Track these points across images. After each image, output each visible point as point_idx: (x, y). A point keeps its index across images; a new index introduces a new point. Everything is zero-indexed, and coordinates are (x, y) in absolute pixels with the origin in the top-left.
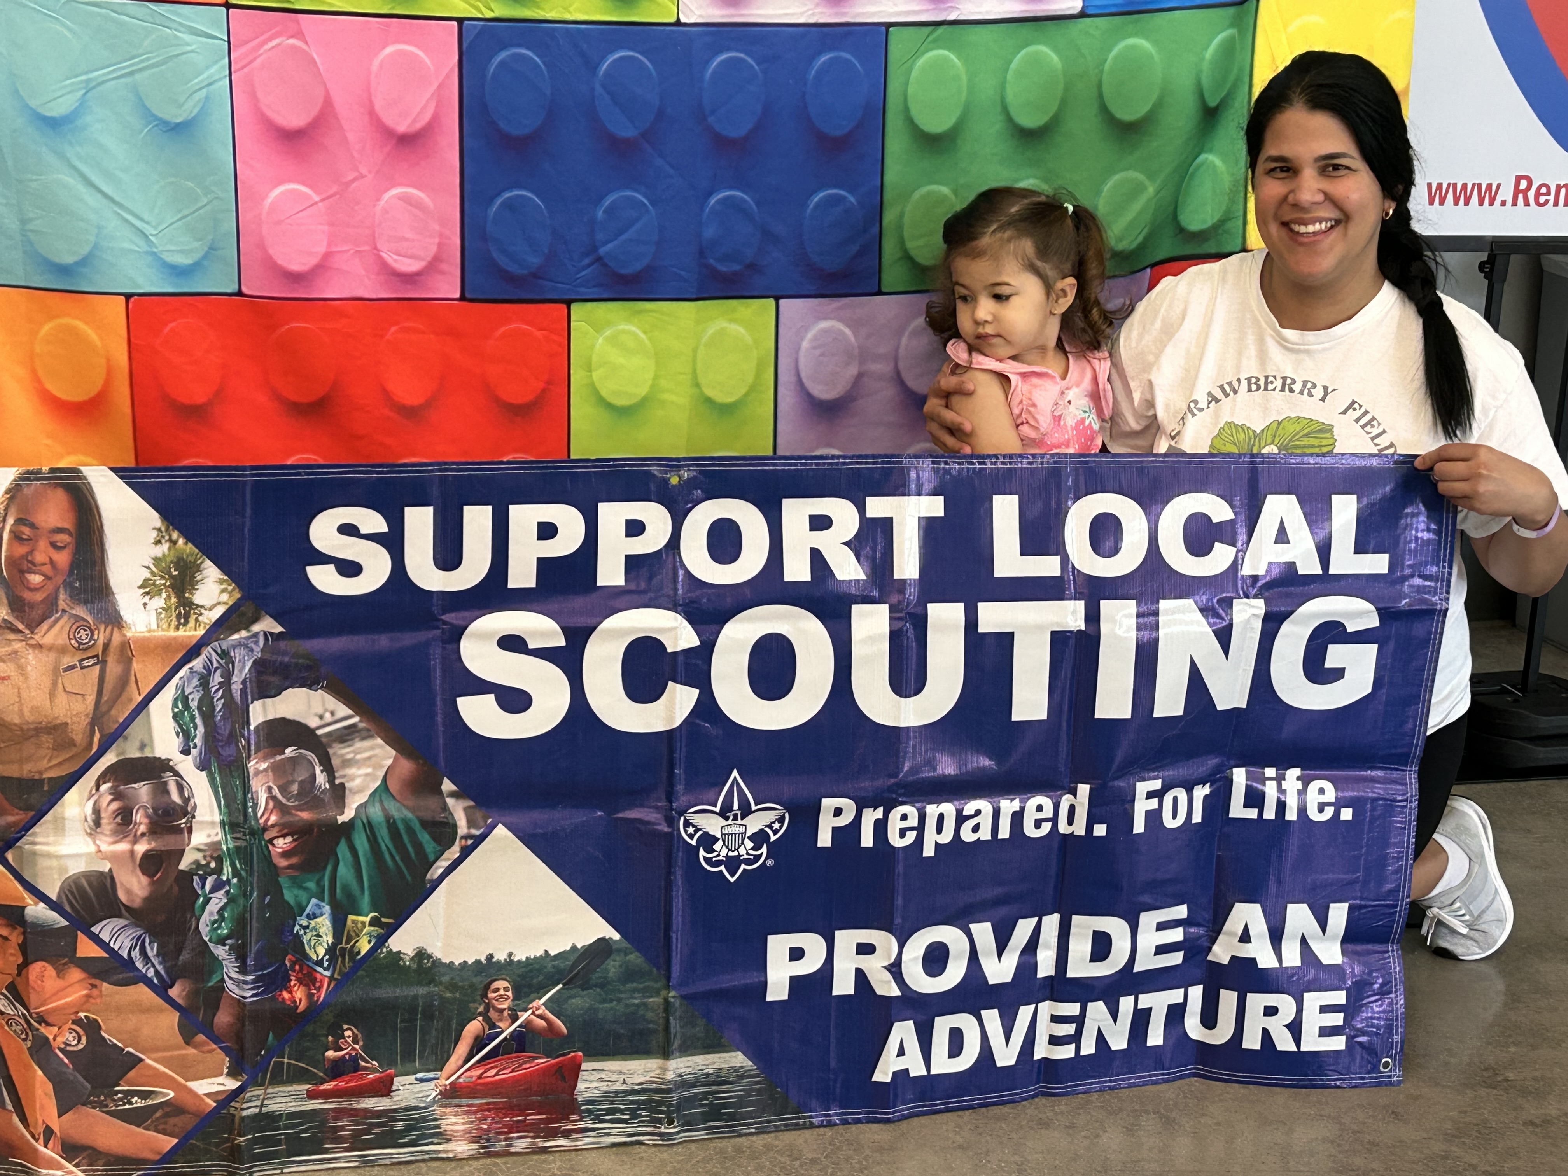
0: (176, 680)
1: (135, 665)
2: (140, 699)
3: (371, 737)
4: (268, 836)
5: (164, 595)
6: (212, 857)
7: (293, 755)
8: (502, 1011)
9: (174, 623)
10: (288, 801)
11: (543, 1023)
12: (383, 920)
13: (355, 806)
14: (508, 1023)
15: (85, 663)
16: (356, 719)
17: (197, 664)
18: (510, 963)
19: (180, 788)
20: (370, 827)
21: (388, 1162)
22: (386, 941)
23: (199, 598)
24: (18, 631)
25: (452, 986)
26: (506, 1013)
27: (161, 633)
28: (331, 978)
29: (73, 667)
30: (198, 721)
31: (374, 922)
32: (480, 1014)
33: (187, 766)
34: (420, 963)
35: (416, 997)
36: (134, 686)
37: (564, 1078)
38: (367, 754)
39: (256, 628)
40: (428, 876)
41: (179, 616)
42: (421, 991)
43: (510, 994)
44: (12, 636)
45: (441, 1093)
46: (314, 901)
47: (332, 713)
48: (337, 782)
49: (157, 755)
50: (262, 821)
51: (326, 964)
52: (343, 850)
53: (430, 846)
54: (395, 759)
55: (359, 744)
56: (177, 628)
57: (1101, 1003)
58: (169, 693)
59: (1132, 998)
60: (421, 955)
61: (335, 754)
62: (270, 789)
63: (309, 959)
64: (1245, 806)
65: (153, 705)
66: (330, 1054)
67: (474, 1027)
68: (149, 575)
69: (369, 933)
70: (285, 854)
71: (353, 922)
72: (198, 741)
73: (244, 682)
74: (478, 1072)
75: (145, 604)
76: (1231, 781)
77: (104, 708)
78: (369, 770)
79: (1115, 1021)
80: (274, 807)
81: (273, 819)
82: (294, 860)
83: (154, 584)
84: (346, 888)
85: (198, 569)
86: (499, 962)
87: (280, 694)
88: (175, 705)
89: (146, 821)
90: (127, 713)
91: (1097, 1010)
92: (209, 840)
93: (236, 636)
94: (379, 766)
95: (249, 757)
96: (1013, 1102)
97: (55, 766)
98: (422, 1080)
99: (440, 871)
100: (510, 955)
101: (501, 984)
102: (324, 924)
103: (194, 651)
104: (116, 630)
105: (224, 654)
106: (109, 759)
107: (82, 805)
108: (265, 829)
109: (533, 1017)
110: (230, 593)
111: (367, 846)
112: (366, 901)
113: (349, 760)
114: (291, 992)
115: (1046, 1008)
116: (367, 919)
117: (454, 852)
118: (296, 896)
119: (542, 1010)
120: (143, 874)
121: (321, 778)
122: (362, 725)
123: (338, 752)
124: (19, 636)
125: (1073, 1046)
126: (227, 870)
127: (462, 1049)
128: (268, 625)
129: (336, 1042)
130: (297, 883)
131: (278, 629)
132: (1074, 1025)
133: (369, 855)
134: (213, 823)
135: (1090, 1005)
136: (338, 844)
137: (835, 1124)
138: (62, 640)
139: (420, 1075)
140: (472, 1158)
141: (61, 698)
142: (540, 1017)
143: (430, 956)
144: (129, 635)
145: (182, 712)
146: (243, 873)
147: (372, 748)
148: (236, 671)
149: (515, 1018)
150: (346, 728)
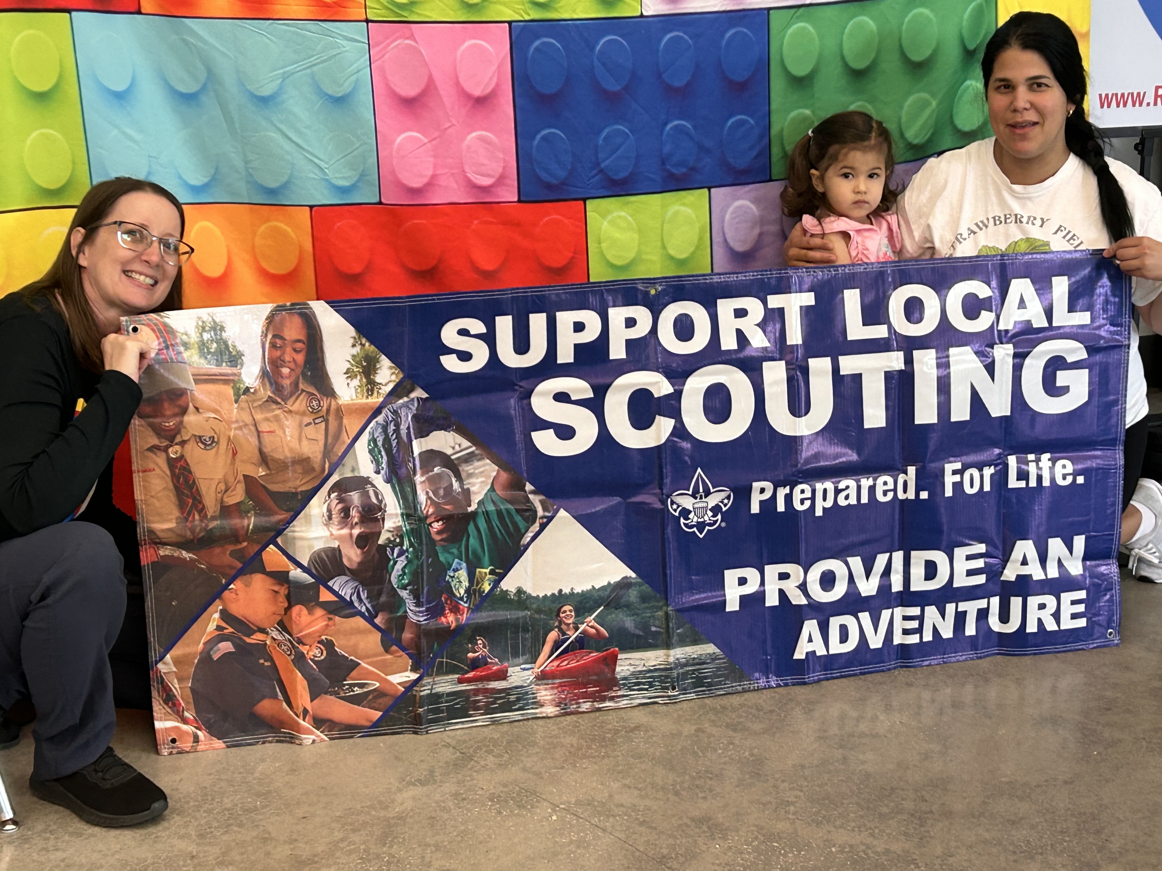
0: (368, 429)
1: (345, 421)
2: (349, 441)
3: (483, 459)
4: (428, 521)
5: (359, 377)
6: (397, 535)
7: (439, 471)
8: (569, 624)
9: (366, 394)
10: (438, 499)
11: (593, 631)
12: (497, 571)
13: (477, 501)
14: (573, 632)
15: (317, 421)
16: (474, 448)
17: (380, 419)
18: (572, 594)
19: (376, 495)
20: (487, 514)
21: (507, 721)
22: (499, 583)
23: (378, 379)
24: (278, 403)
25: (539, 611)
26: (571, 626)
27: (359, 401)
28: (469, 608)
29: (310, 424)
30: (383, 453)
31: (492, 572)
32: (556, 627)
33: (379, 481)
34: (519, 597)
35: (518, 618)
36: (345, 434)
37: (607, 665)
38: (481, 470)
39: (413, 395)
40: (522, 543)
41: (368, 390)
42: (521, 614)
43: (573, 614)
44: (274, 406)
45: (535, 677)
46: (456, 560)
47: (460, 445)
48: (465, 487)
49: (362, 475)
50: (425, 512)
51: (465, 599)
52: (471, 528)
53: (522, 524)
54: (498, 472)
55: (477, 464)
56: (367, 398)
57: (934, 607)
58: (365, 437)
59: (954, 605)
60: (520, 591)
61: (463, 470)
62: (427, 493)
63: (455, 596)
64: (1018, 480)
65: (357, 445)
66: (470, 655)
67: (553, 635)
68: (350, 366)
69: (489, 579)
70: (439, 532)
71: (480, 572)
72: (384, 465)
73: (408, 428)
74: (556, 663)
75: (348, 384)
76: (1007, 464)
77: (329, 447)
78: (483, 479)
79: (943, 618)
80: (431, 504)
81: (431, 511)
82: (444, 536)
83: (353, 371)
84: (475, 553)
85: (378, 361)
86: (566, 594)
87: (427, 435)
88: (369, 445)
89: (357, 515)
90: (342, 451)
91: (931, 611)
92: (394, 525)
93: (401, 401)
94: (489, 477)
95: (415, 474)
96: (883, 671)
97: (304, 484)
98: (524, 669)
99: (529, 539)
100: (572, 589)
101: (567, 608)
102: (463, 574)
103: (378, 411)
104: (333, 400)
105: (395, 412)
106: (335, 478)
107: (320, 507)
108: (427, 517)
109: (588, 628)
110: (397, 375)
111: (485, 525)
112: (486, 560)
113: (471, 474)
114: (446, 617)
115: (899, 612)
116: (487, 571)
117: (536, 527)
118: (446, 558)
119: (593, 623)
120: (358, 547)
121: (456, 485)
122: (477, 452)
123: (466, 469)
124: (279, 406)
125: (918, 635)
126: (406, 543)
127: (547, 649)
128: (419, 393)
129: (473, 648)
130: (446, 550)
131: (425, 395)
132: (917, 622)
133: (487, 531)
134: (397, 515)
135: (927, 608)
136: (469, 524)
137: (773, 688)
138: (303, 407)
139: (523, 666)
140: (557, 716)
141: (305, 442)
142: (592, 627)
143: (525, 592)
144: (340, 402)
145: (373, 449)
146: (416, 545)
147: (484, 466)
148: (403, 422)
149: (577, 629)
150: (468, 454)
